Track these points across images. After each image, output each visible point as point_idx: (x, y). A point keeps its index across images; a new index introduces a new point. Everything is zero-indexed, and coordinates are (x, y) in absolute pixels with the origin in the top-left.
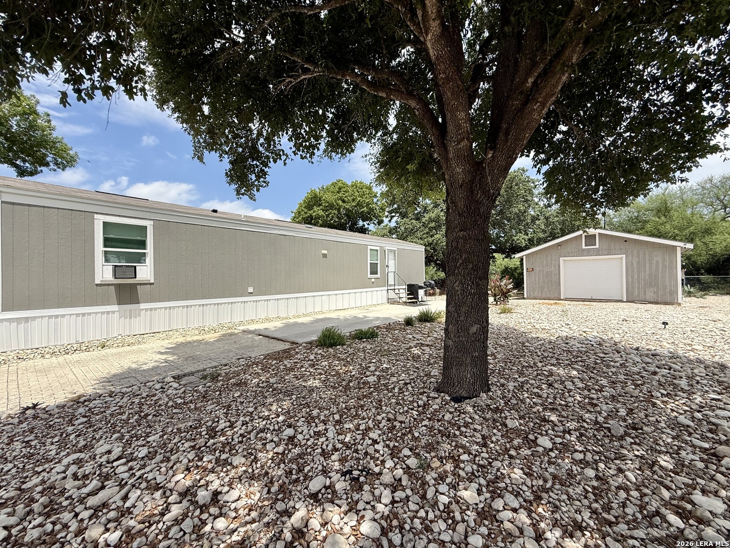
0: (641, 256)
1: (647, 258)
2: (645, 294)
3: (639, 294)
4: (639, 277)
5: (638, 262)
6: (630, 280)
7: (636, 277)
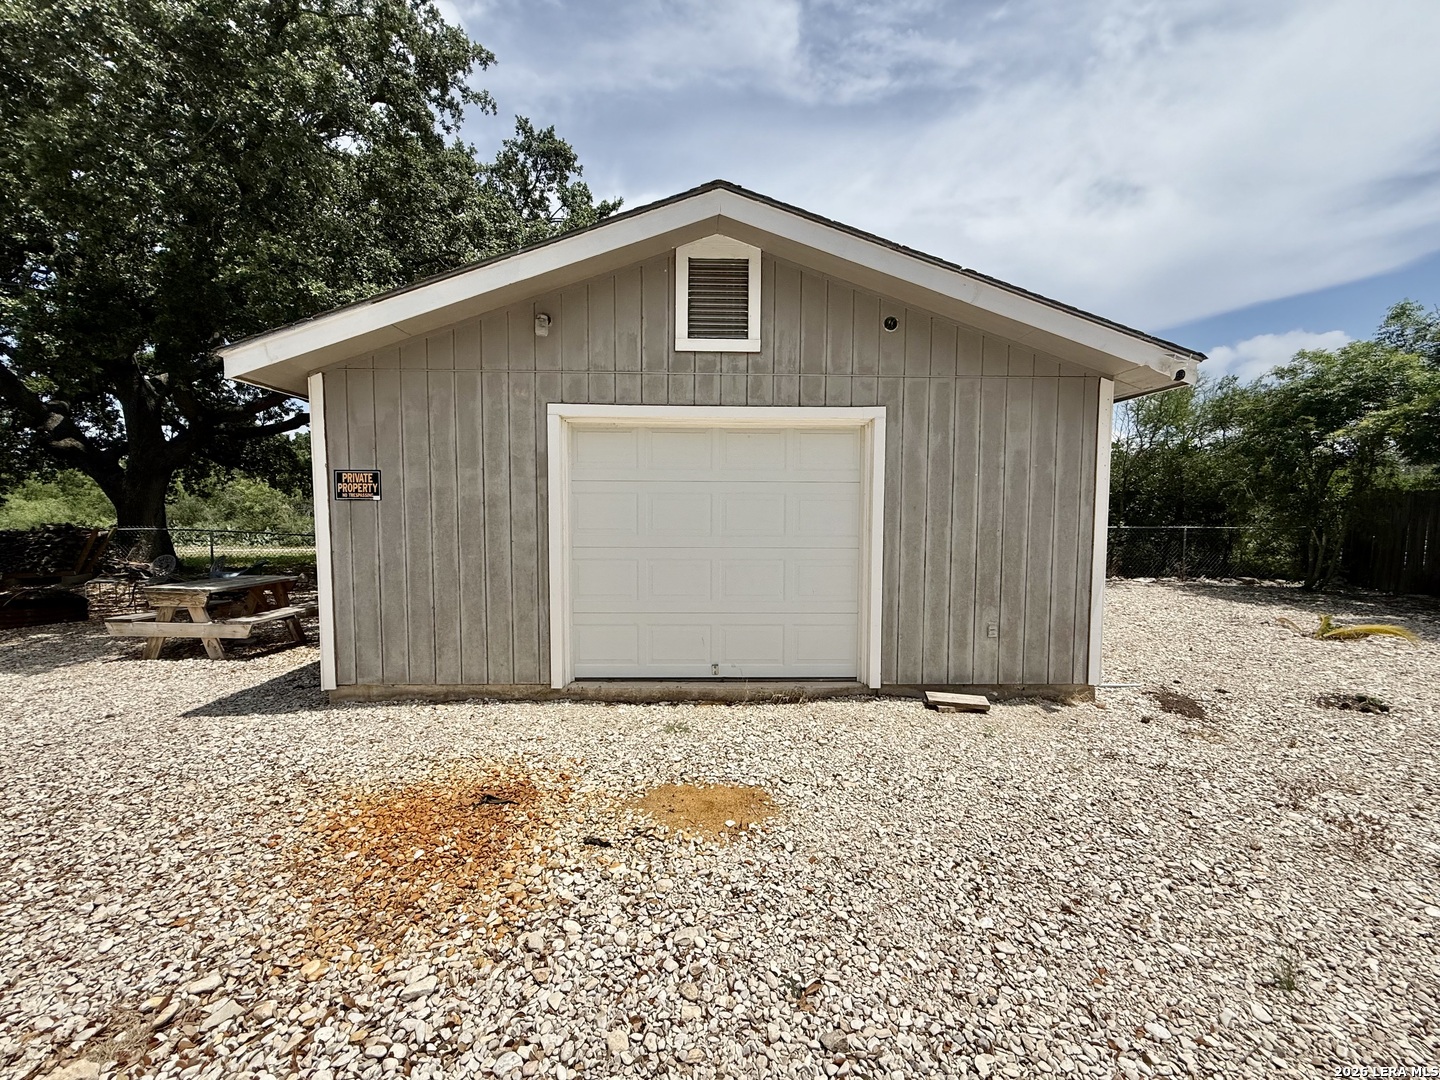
0: (955, 419)
1: (979, 436)
2: (961, 645)
3: (936, 645)
4: (939, 543)
5: (941, 461)
6: (902, 561)
7: (926, 544)
